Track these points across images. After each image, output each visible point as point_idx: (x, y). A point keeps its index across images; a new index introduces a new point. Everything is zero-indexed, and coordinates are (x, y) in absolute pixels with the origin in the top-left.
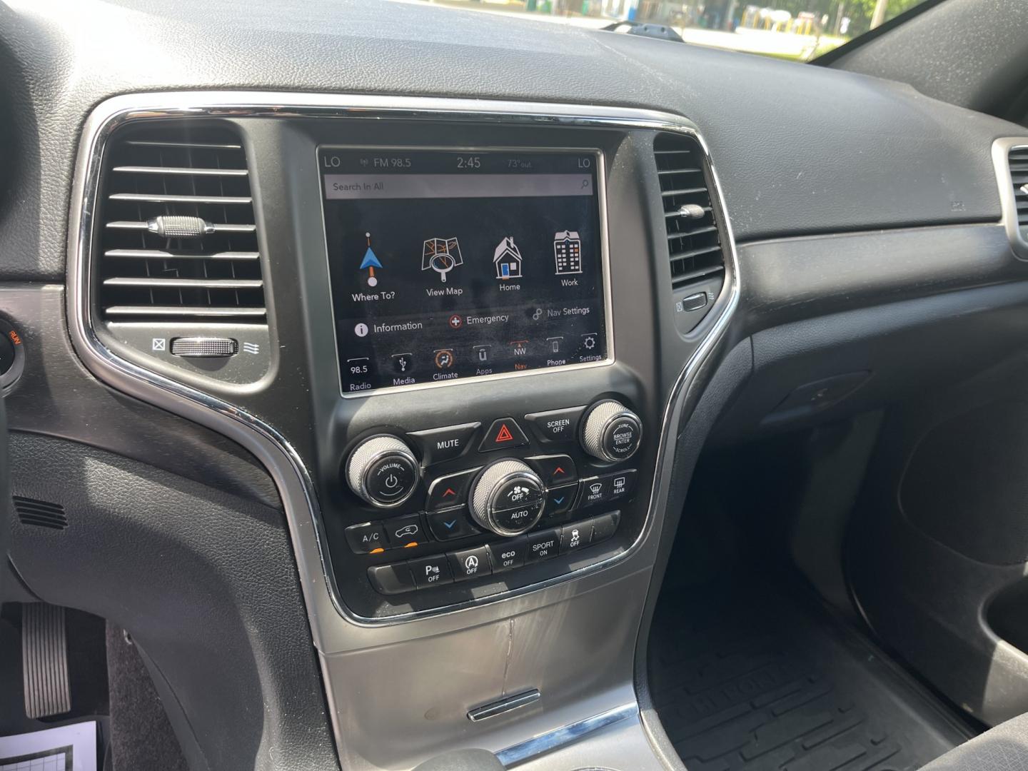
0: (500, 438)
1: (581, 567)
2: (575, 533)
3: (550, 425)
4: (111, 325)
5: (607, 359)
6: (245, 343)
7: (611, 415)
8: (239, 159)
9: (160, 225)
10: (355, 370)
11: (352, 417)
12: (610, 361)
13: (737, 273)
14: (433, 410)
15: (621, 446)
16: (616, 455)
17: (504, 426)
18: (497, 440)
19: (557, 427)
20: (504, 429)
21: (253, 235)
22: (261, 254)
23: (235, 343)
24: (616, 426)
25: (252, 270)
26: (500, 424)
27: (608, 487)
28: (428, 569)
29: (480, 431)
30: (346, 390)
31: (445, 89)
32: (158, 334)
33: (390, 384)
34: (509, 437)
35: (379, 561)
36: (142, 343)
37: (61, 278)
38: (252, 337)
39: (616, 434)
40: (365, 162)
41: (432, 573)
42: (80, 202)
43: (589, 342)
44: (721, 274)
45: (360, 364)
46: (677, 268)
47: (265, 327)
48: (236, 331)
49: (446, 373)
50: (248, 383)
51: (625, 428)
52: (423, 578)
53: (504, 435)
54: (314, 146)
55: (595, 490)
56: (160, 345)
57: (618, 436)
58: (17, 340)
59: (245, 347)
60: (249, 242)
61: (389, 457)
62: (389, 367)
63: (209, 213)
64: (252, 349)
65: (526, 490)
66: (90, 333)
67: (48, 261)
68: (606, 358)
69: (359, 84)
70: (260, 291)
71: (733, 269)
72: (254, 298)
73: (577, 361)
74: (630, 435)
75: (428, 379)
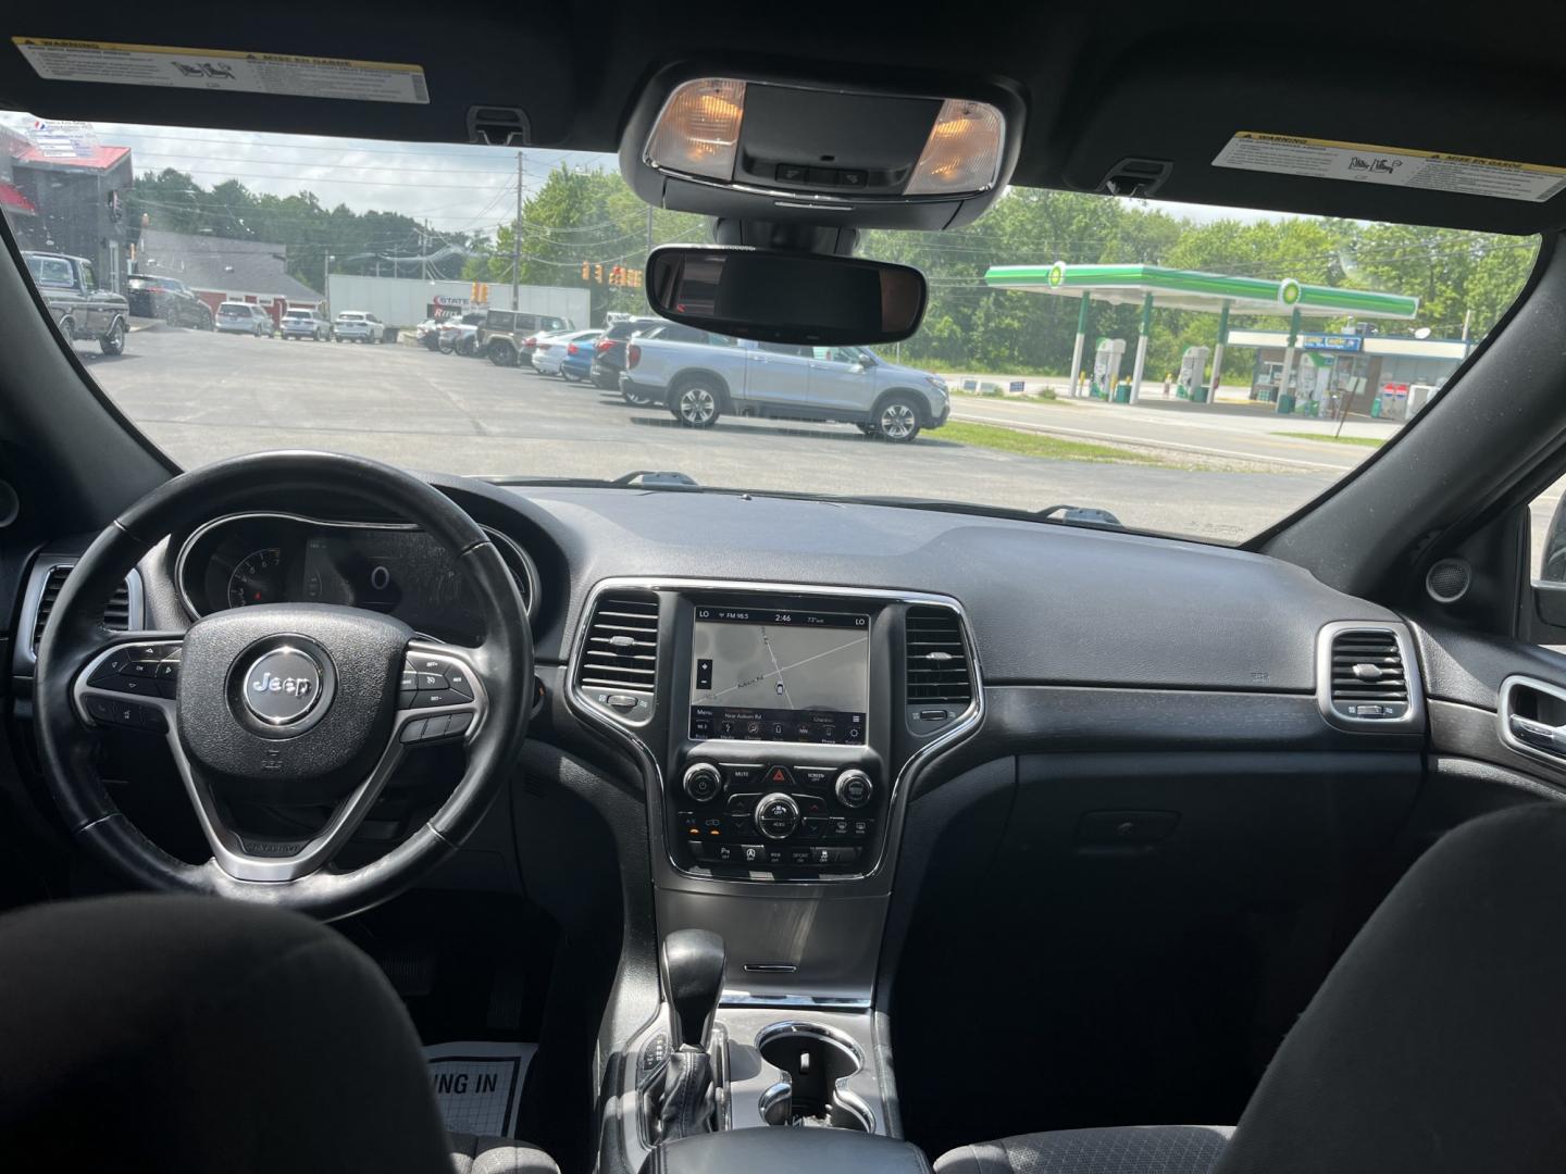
1: (824, 878)
2: (825, 853)
3: (810, 775)
4: (583, 687)
6: (642, 701)
8: (655, 611)
9: (615, 640)
10: (700, 726)
11: (691, 750)
12: (864, 746)
15: (855, 796)
16: (853, 803)
17: (780, 770)
18: (776, 780)
19: (815, 777)
20: (779, 772)
21: (654, 648)
22: (656, 658)
23: (637, 701)
24: (856, 784)
25: (650, 665)
26: (776, 770)
27: (851, 827)
28: (723, 850)
29: (763, 770)
30: (692, 736)
31: (770, 578)
32: (603, 693)
33: (719, 738)
34: (784, 780)
35: (695, 837)
36: (595, 697)
37: (566, 663)
38: (644, 698)
39: (855, 788)
40: (722, 615)
41: (724, 853)
42: (582, 626)
43: (854, 733)
44: (968, 701)
45: (703, 723)
46: (911, 691)
47: (652, 694)
48: (638, 695)
49: (753, 736)
50: (639, 722)
51: (861, 784)
52: (719, 855)
53: (779, 777)
54: (694, 606)
55: (842, 827)
56: (603, 698)
57: (855, 790)
58: (542, 692)
59: (641, 703)
60: (652, 651)
61: (704, 772)
62: (719, 728)
63: (637, 636)
64: (644, 704)
65: (785, 810)
66: (573, 687)
67: (563, 655)
68: (862, 744)
70: (652, 676)
71: (977, 701)
72: (649, 679)
73: (844, 743)
74: (861, 790)
75: (742, 737)
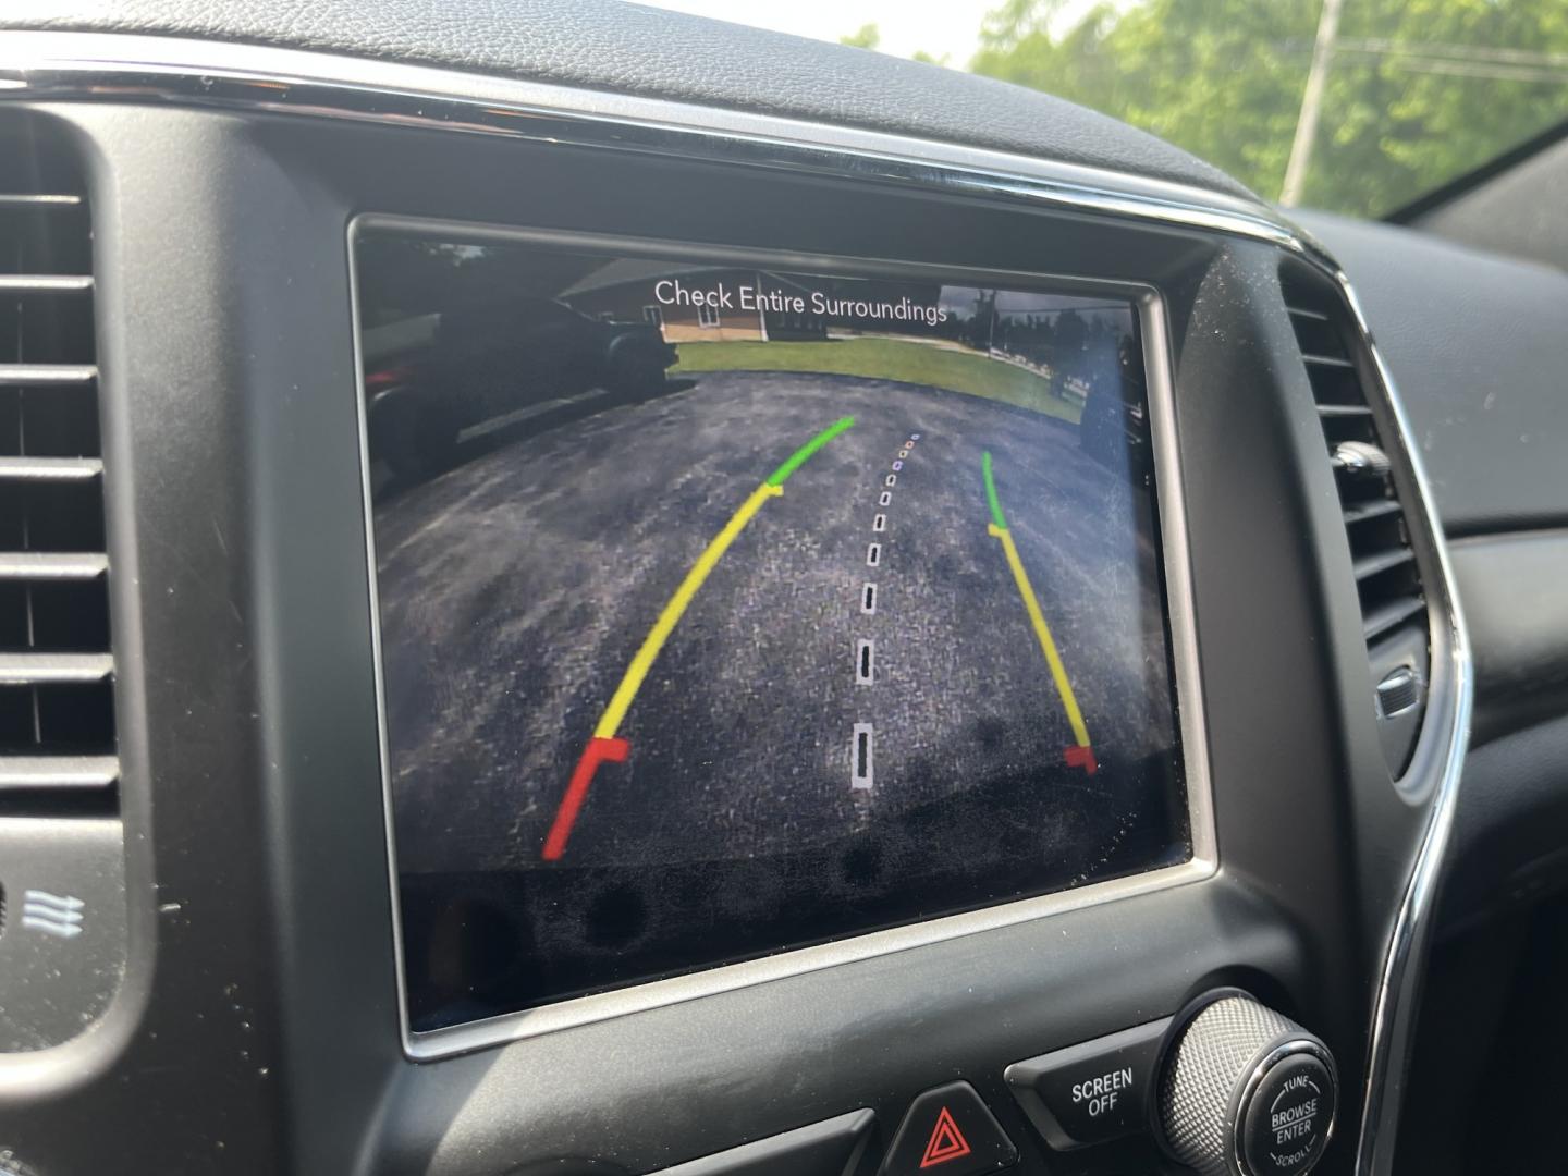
0: (933, 1156)
3: (1078, 1093)
5: (1194, 860)
6: (32, 895)
7: (1257, 1052)
11: (437, 1140)
12: (1202, 867)
13: (1458, 617)
14: (719, 1082)
15: (1290, 1147)
17: (944, 1112)
18: (924, 1164)
19: (1099, 1097)
20: (946, 1124)
21: (91, 494)
22: (114, 561)
24: (1276, 1085)
26: (932, 1108)
29: (873, 1135)
30: (424, 1023)
34: (960, 1148)
39: (1277, 1111)
44: (1420, 620)
47: (108, 830)
50: (36, 1048)
51: (1299, 1088)
53: (946, 1143)
54: (345, 214)
57: (1284, 1116)
59: (29, 908)
68: (1190, 856)
69: (495, 53)
71: (1446, 608)
74: (1311, 1107)
